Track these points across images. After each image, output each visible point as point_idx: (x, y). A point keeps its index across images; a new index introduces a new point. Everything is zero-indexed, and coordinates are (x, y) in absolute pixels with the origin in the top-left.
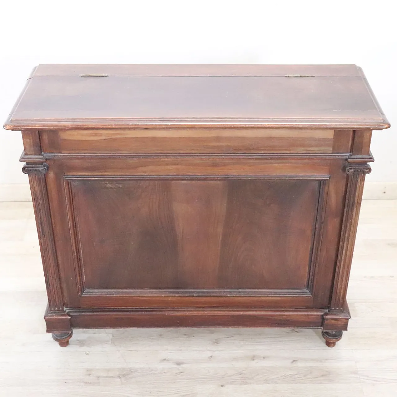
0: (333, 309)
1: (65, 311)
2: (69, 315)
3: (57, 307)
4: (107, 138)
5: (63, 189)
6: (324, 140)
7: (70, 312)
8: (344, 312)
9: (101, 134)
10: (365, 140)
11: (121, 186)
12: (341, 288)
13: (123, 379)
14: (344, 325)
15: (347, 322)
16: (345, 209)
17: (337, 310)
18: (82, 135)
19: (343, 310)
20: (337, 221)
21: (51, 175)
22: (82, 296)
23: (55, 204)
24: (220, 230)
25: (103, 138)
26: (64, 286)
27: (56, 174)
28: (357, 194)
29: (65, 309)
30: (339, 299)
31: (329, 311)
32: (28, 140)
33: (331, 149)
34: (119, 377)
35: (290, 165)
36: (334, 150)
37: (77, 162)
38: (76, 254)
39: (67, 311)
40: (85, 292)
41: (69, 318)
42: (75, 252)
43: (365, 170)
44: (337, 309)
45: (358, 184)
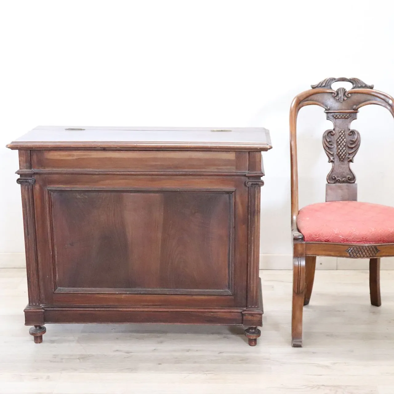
0: (250, 306)
1: (41, 306)
2: (44, 310)
3: (35, 303)
4: (77, 158)
5: (45, 199)
6: (229, 160)
7: (45, 307)
8: (259, 309)
9: (74, 155)
10: (258, 160)
11: (86, 197)
12: (253, 287)
13: (81, 360)
14: (259, 320)
15: (261, 318)
16: (249, 216)
17: (253, 308)
18: (60, 155)
19: (258, 308)
20: (244, 227)
21: (37, 187)
22: (55, 292)
23: (38, 210)
24: (160, 235)
25: (75, 158)
26: (41, 283)
27: (40, 186)
28: (256, 203)
29: (41, 305)
30: (253, 297)
31: (246, 309)
32: (22, 158)
33: (234, 167)
34: (79, 359)
35: (207, 180)
36: (237, 169)
37: (56, 177)
38: (51, 253)
39: (42, 307)
40: (57, 289)
41: (43, 311)
42: (51, 251)
43: (259, 183)
44: (253, 306)
45: (256, 195)
